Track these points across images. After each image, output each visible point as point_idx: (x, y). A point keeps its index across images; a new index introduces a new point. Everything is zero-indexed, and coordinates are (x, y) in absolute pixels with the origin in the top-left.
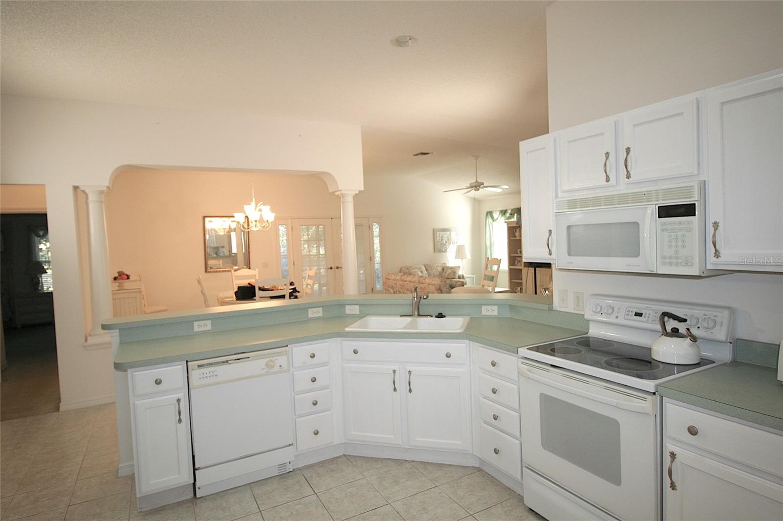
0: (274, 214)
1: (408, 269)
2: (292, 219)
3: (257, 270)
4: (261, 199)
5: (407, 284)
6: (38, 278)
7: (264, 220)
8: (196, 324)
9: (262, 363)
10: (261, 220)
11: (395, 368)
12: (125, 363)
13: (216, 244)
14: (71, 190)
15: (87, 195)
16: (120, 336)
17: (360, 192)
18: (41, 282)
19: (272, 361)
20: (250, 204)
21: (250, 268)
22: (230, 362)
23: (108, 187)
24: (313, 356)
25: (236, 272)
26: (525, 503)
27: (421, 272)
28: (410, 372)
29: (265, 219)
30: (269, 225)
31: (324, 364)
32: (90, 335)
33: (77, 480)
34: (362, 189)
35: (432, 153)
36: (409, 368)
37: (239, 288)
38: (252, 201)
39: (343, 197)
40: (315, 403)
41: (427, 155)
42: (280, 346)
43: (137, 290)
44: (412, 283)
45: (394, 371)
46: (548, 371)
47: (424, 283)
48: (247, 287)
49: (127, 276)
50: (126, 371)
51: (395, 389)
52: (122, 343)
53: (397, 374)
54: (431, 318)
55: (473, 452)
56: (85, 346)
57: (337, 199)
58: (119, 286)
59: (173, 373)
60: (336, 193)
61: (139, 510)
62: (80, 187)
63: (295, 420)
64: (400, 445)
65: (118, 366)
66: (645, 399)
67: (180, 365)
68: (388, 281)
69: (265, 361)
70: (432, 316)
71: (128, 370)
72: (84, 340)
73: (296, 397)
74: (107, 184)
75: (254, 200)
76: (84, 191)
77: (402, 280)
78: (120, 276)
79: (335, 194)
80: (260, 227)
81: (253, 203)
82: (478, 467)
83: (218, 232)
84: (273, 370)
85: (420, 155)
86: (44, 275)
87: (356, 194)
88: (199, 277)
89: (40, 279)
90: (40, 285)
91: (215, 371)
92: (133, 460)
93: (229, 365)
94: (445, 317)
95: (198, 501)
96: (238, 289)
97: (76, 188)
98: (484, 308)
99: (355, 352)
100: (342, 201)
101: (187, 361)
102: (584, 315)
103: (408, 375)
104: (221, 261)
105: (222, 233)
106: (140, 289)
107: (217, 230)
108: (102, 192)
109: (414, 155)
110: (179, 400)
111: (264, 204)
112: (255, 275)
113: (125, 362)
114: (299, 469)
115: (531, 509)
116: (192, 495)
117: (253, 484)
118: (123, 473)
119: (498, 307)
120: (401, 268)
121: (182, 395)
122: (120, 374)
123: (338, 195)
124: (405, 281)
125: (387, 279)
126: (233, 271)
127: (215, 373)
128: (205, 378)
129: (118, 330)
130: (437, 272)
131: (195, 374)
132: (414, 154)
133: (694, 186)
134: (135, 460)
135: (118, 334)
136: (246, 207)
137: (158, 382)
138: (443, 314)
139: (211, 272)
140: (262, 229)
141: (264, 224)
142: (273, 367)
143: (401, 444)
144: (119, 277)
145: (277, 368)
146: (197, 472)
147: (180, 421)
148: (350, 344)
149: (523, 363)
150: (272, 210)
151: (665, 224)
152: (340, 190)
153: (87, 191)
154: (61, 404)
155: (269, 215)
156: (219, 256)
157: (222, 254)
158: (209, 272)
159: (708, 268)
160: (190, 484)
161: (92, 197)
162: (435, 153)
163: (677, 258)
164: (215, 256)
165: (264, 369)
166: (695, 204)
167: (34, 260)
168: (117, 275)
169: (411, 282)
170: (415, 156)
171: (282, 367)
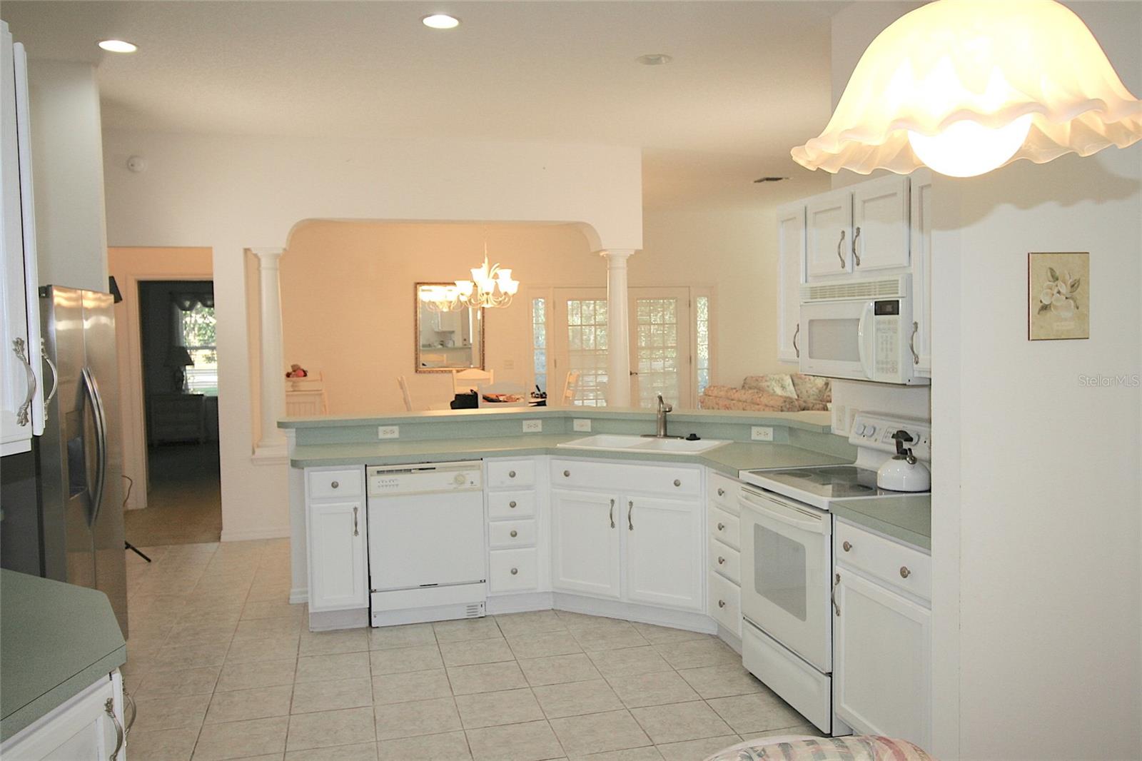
0: (516, 283)
1: (757, 380)
2: (555, 288)
3: (492, 371)
4: (499, 260)
5: (734, 404)
6: (182, 373)
7: (500, 292)
8: (381, 429)
9: (450, 476)
10: (497, 292)
11: (612, 497)
12: (302, 461)
13: (442, 328)
14: (242, 252)
15: (259, 260)
16: (297, 438)
17: (637, 252)
18: (185, 378)
19: (462, 475)
20: (480, 267)
21: (483, 369)
22: (413, 471)
23: (285, 250)
24: (513, 475)
25: (459, 374)
26: (744, 664)
27: (783, 387)
28: (631, 503)
29: (502, 290)
30: (509, 300)
31: (529, 487)
32: (258, 446)
33: (240, 620)
34: (641, 247)
35: (787, 178)
36: (630, 498)
37: (457, 396)
38: (484, 262)
39: (610, 260)
40: (514, 535)
41: (779, 181)
42: (472, 458)
43: (316, 392)
44: (740, 403)
45: (613, 501)
46: (759, 495)
47: (758, 405)
48: (469, 395)
49: (304, 371)
50: (303, 469)
51: (613, 525)
52: (298, 445)
53: (616, 504)
54: (682, 440)
55: (706, 611)
56: (252, 460)
57: (603, 262)
58: (292, 386)
59: (351, 478)
60: (602, 254)
61: (311, 630)
62: (253, 250)
63: (489, 553)
64: (618, 598)
65: (295, 464)
66: (819, 518)
67: (358, 469)
68: (707, 398)
69: (455, 474)
70: (682, 438)
71: (305, 469)
72: (251, 452)
73: (491, 523)
74: (284, 246)
75: (486, 260)
76: (256, 255)
77: (728, 398)
78: (294, 371)
79: (599, 256)
80: (495, 303)
81: (485, 266)
82: (716, 634)
83: (441, 307)
84: (463, 487)
85: (765, 181)
86: (188, 368)
87: (631, 255)
88: (402, 378)
89: (184, 374)
90: (184, 382)
91: (396, 480)
92: (307, 586)
93: (412, 475)
94: (699, 439)
95: (374, 630)
96: (456, 398)
97: (246, 250)
98: (754, 430)
99: (567, 474)
100: (608, 266)
101: (366, 466)
102: (848, 438)
103: (629, 507)
104: (445, 356)
105: (445, 310)
106: (321, 390)
107: (438, 304)
108: (277, 256)
109: (755, 182)
110: (356, 509)
111: (502, 267)
112: (489, 379)
113: (302, 459)
114: (493, 616)
115: (751, 674)
116: (367, 624)
117: (436, 623)
118: (295, 599)
119: (774, 430)
120: (745, 379)
121: (360, 504)
122: (295, 471)
123: (603, 256)
124: (732, 400)
125: (706, 395)
126: (454, 372)
127: (396, 483)
128: (385, 487)
129: (294, 430)
130: (814, 389)
131: (374, 480)
132: (756, 179)
133: (898, 281)
134: (309, 584)
135: (294, 435)
136: (474, 271)
137: (335, 485)
138: (698, 436)
139: (424, 372)
140: (498, 307)
141: (500, 299)
142: (463, 483)
143: (619, 596)
144: (293, 373)
145: (468, 485)
146: (372, 594)
147: (356, 532)
148: (562, 464)
149: (744, 489)
150: (514, 277)
151: (878, 323)
152: (605, 250)
153: (259, 255)
154: (222, 532)
155: (509, 285)
156: (446, 347)
157: (450, 345)
158: (420, 372)
159: (915, 376)
160: (365, 608)
161: (265, 263)
162: (791, 179)
163: (887, 363)
164: (440, 346)
165: (451, 484)
166: (898, 301)
167: (177, 345)
168: (290, 370)
169: (740, 401)
170: (757, 184)
171: (474, 484)
